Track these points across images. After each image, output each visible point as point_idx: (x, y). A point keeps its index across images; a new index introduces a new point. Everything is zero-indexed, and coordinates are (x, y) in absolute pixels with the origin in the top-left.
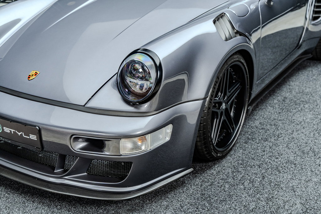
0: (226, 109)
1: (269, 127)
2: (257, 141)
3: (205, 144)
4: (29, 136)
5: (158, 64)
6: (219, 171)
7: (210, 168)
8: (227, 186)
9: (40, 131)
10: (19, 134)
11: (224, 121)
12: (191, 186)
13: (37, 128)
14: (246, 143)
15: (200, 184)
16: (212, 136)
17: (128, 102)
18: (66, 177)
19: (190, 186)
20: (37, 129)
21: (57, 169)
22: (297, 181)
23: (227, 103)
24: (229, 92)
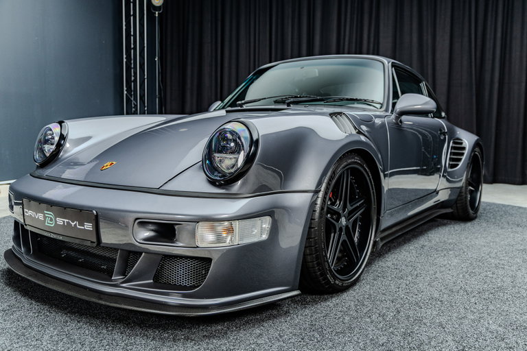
0: (347, 227)
1: (403, 267)
2: (390, 279)
3: (317, 258)
4: (83, 226)
5: (255, 139)
6: (337, 304)
7: (326, 300)
8: (347, 318)
9: (97, 216)
10: (73, 224)
11: (344, 241)
12: (297, 316)
13: (95, 212)
14: (375, 280)
15: (310, 314)
16: (328, 256)
17: (213, 182)
18: (124, 285)
19: (295, 316)
20: (93, 213)
21: (117, 275)
22: (446, 318)
23: (348, 220)
24: (352, 206)
